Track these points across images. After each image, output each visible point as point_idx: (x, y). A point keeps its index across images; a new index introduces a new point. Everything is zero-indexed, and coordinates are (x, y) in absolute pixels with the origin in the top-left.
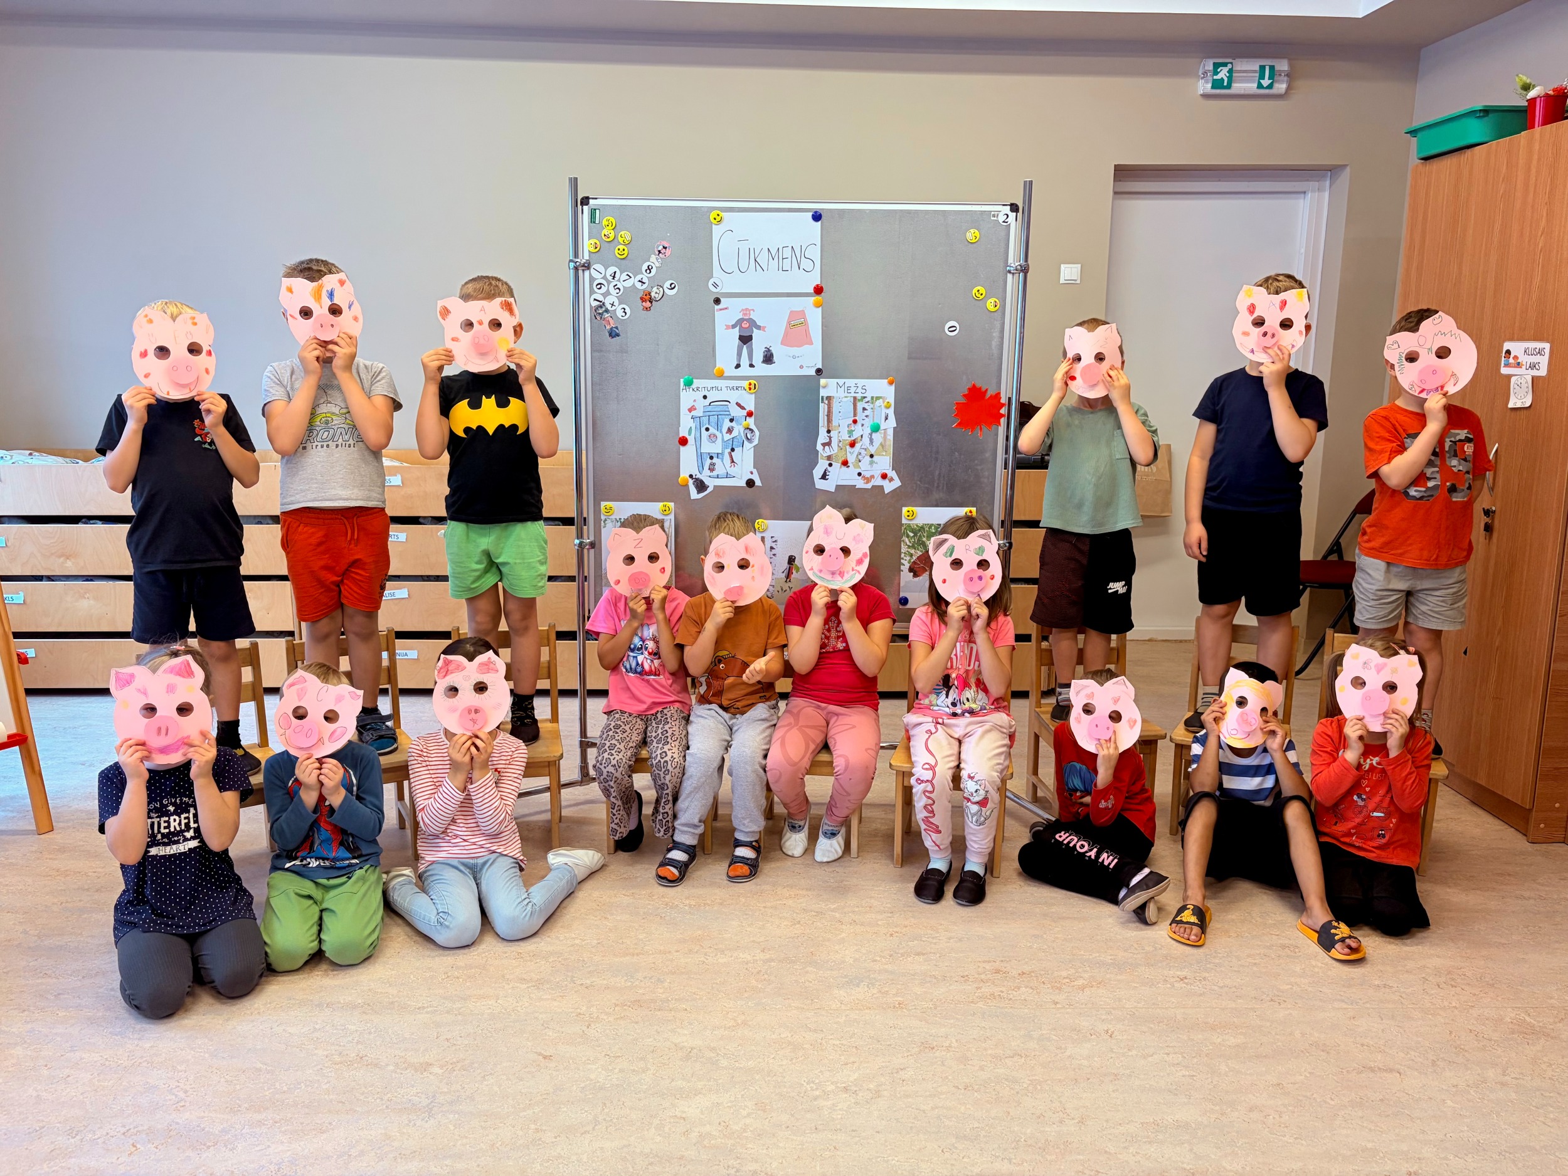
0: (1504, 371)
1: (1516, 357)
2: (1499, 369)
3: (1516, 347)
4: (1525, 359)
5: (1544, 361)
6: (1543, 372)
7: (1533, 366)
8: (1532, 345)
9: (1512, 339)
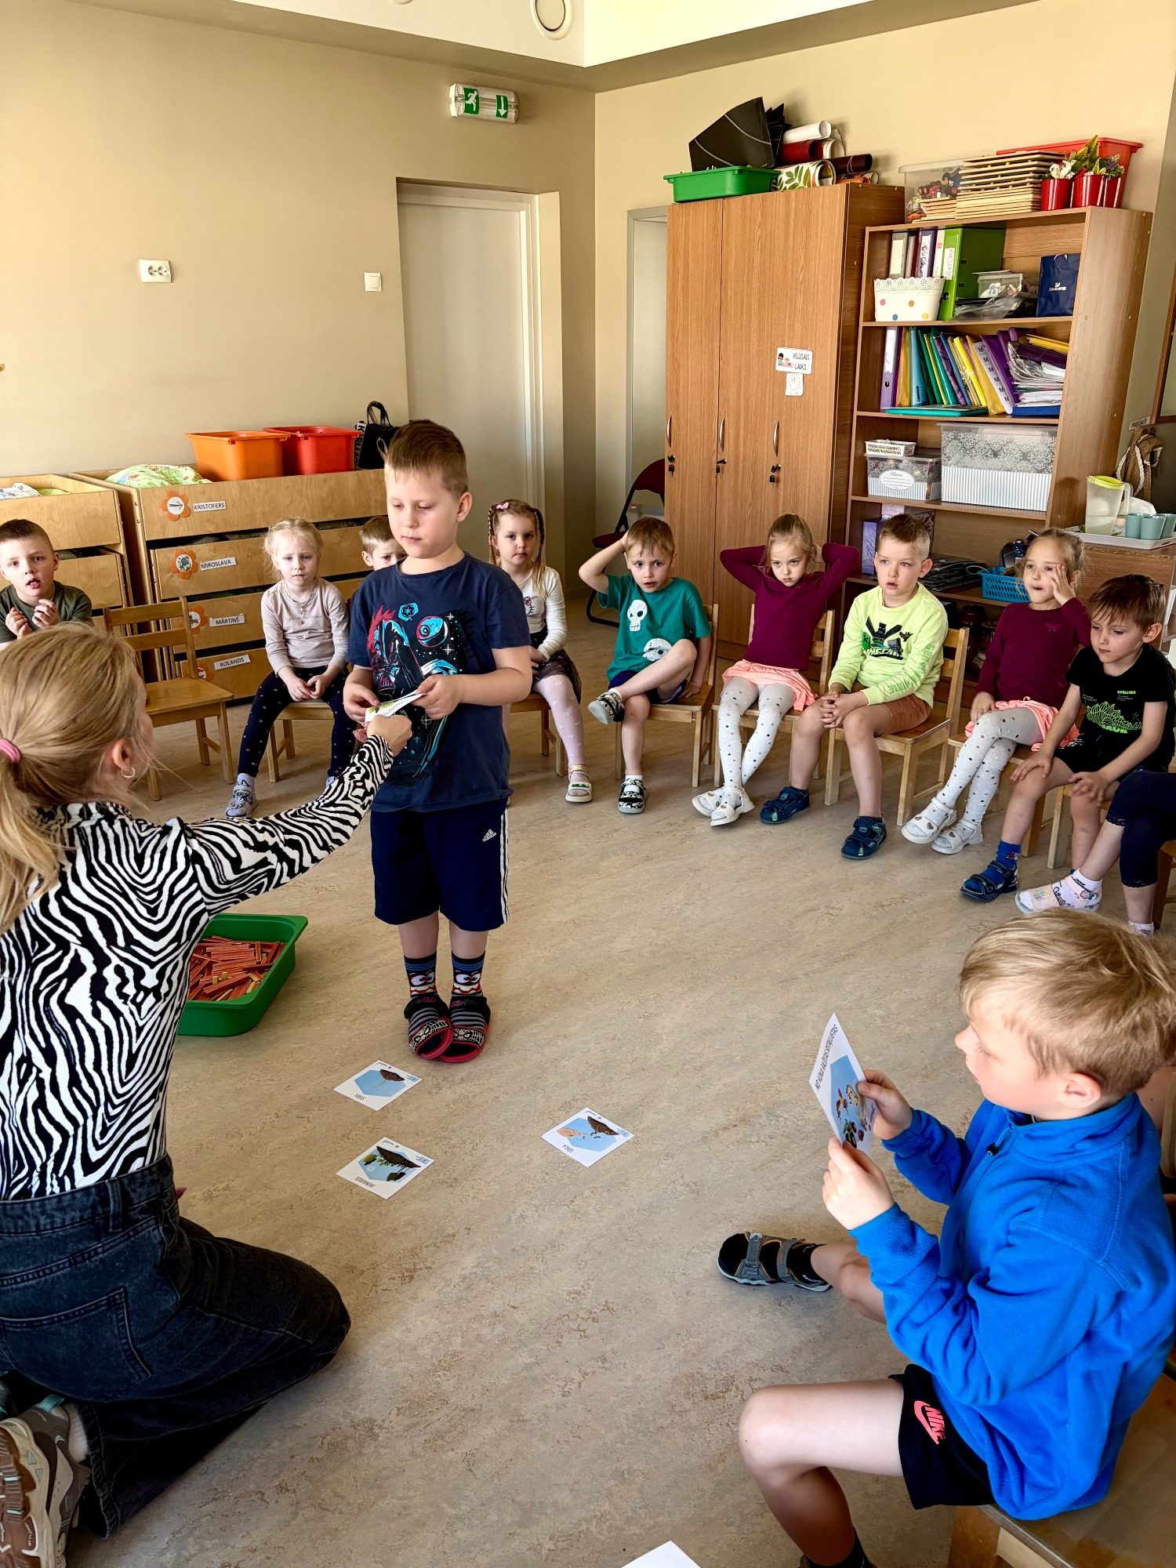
0: (778, 368)
1: (787, 359)
2: (774, 366)
3: (788, 352)
4: (793, 361)
5: (809, 363)
6: (808, 371)
7: (800, 367)
8: (799, 352)
9: (783, 346)
